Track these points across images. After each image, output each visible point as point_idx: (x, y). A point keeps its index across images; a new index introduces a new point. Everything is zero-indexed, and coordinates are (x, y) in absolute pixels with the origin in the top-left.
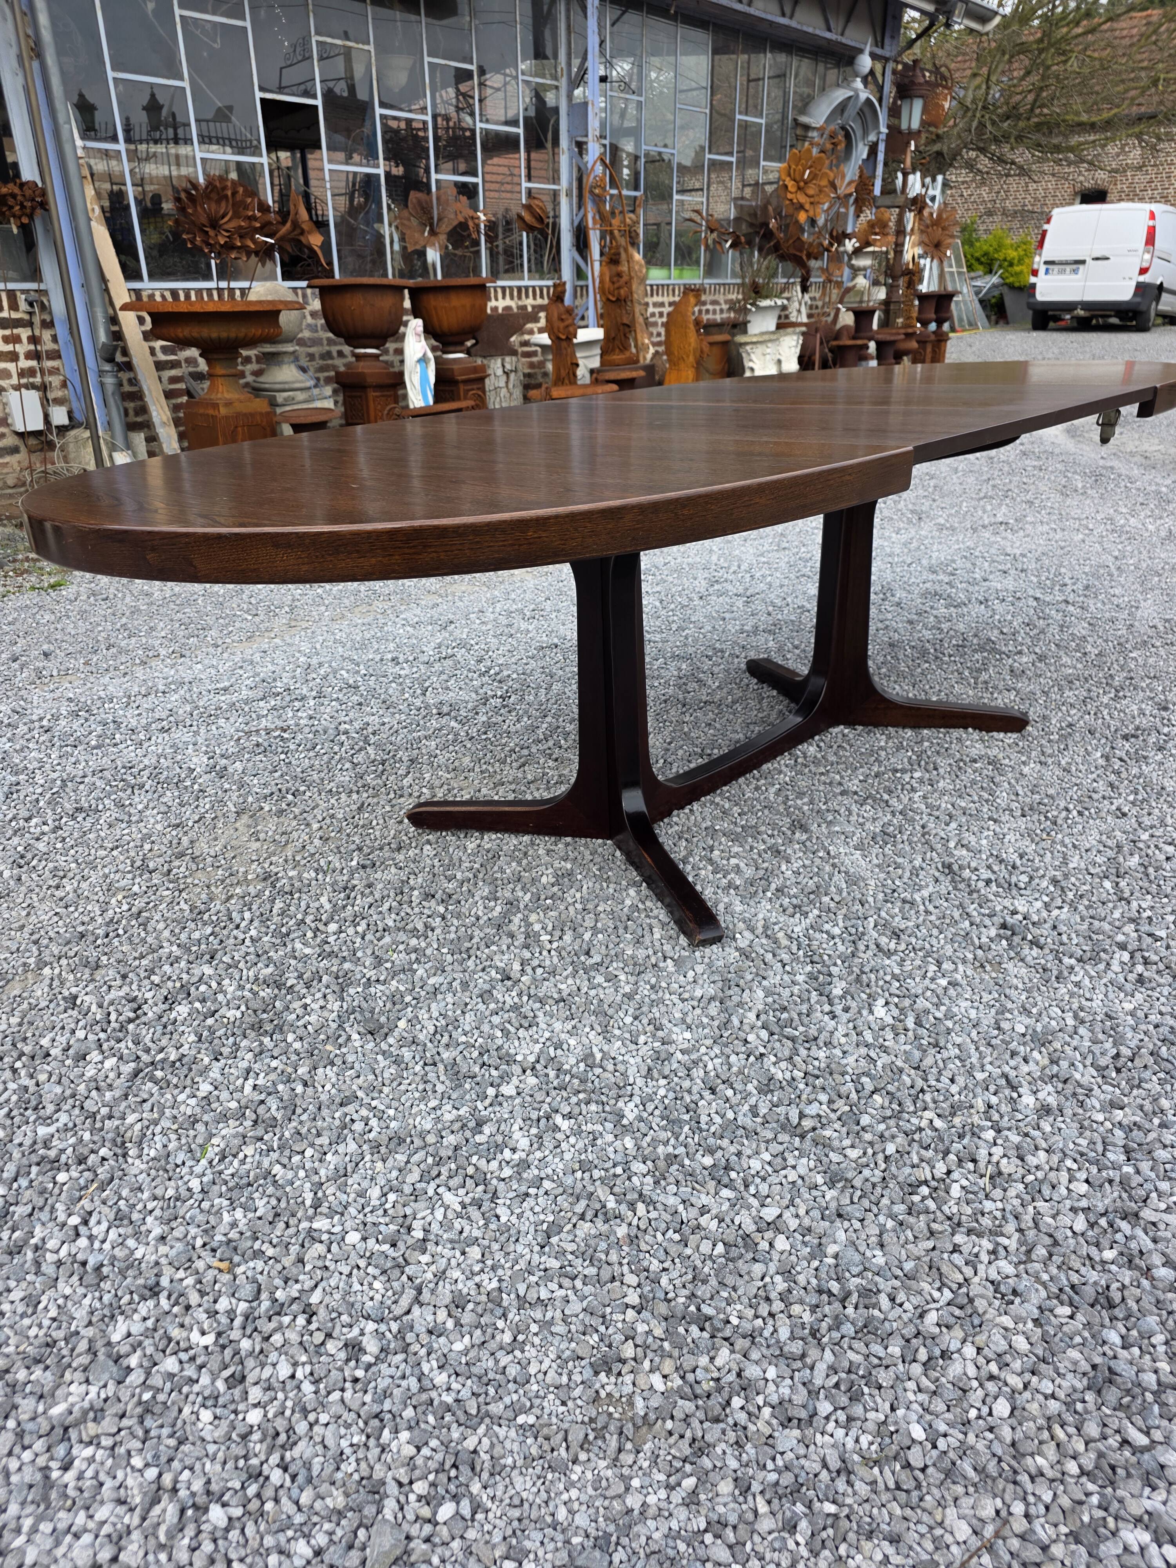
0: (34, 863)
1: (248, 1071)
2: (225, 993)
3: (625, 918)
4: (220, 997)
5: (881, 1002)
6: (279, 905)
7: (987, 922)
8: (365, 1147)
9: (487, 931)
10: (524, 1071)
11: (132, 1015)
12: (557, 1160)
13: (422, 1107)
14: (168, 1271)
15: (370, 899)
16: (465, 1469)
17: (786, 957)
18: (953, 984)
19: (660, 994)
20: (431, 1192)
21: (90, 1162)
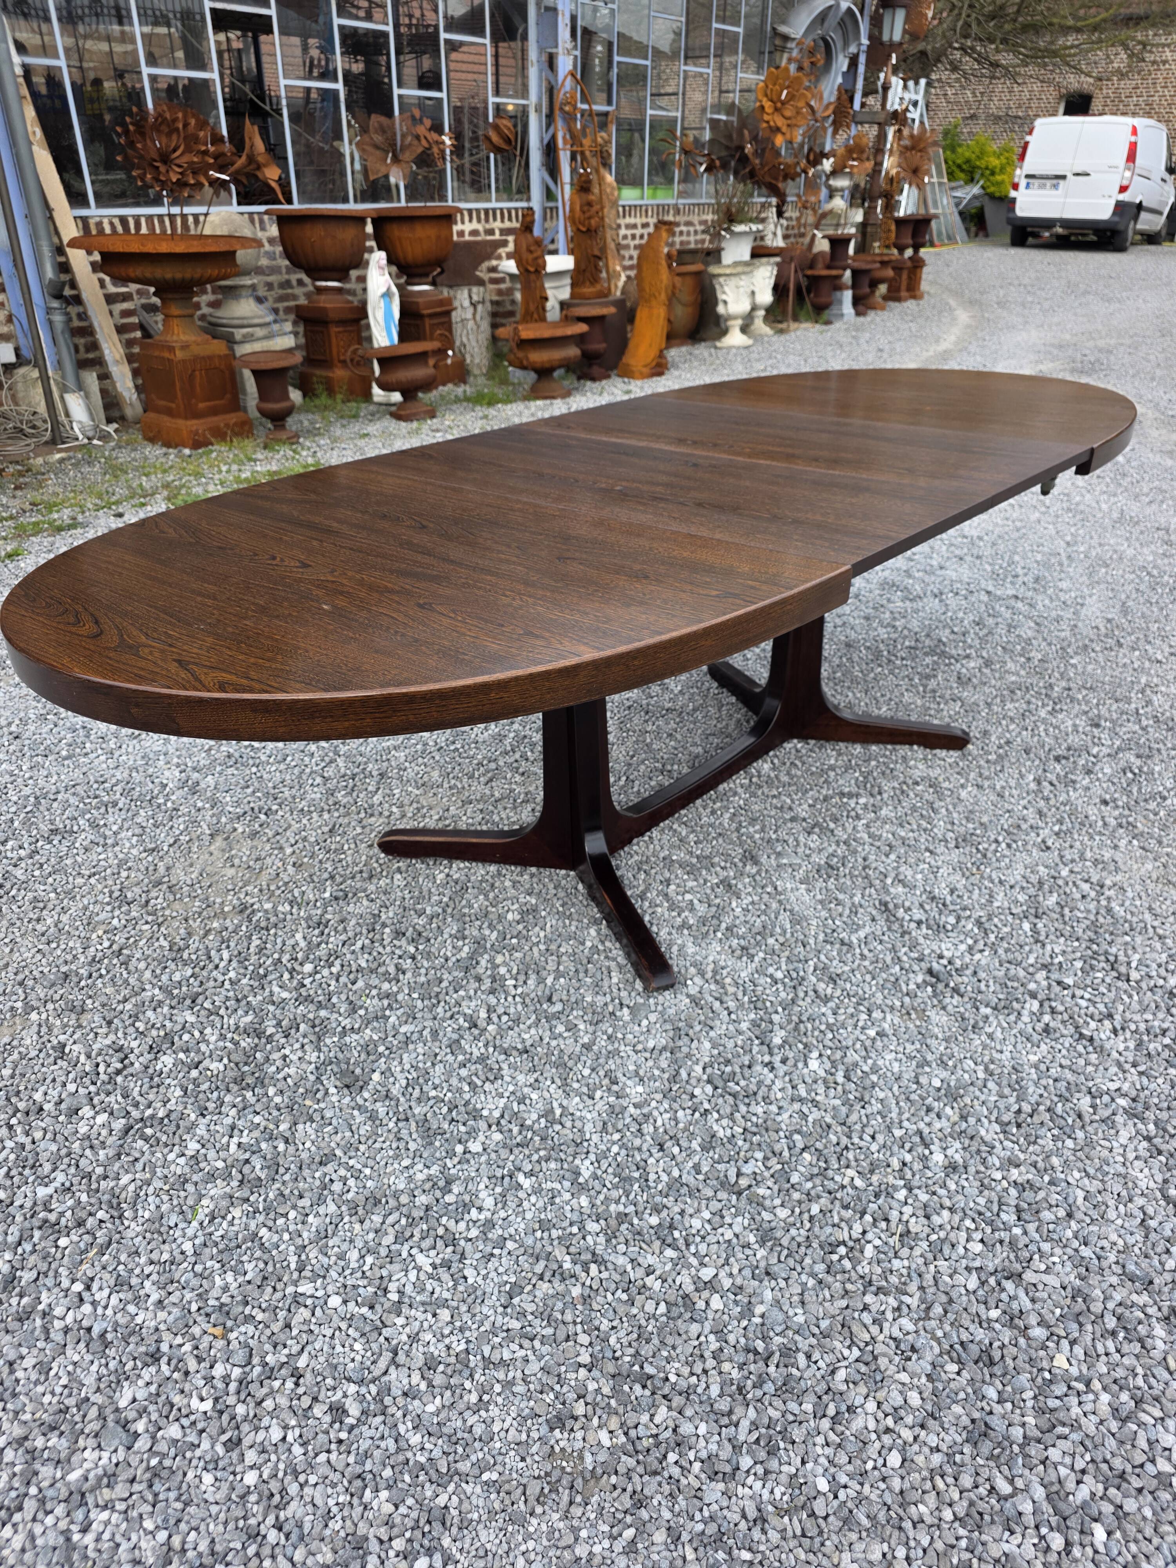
0: (13, 892)
1: (233, 1127)
2: (208, 1043)
3: (585, 961)
4: (203, 1047)
5: (815, 1054)
6: (256, 942)
7: (916, 968)
8: (344, 1208)
9: (456, 974)
10: (490, 1126)
11: (119, 1066)
12: (519, 1219)
13: (396, 1166)
14: (167, 1337)
15: (343, 937)
16: (437, 1525)
17: (732, 1004)
18: (881, 1034)
19: (616, 1045)
20: (405, 1254)
21: (88, 1226)
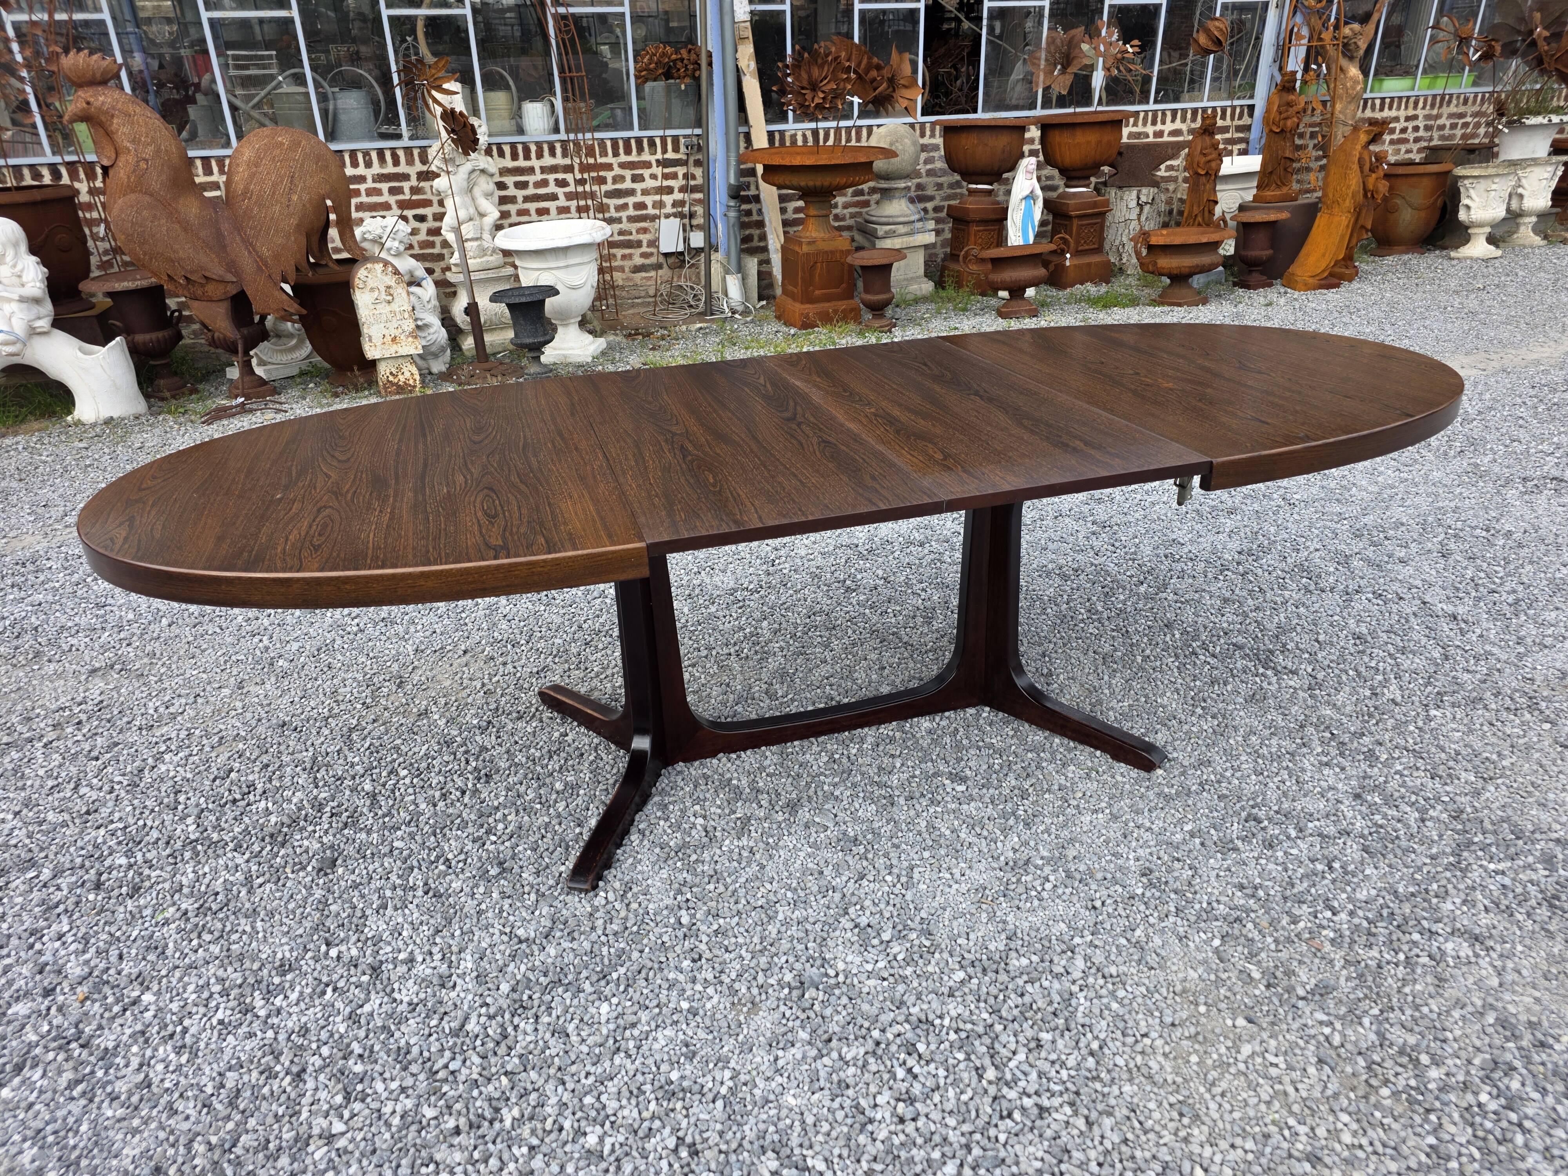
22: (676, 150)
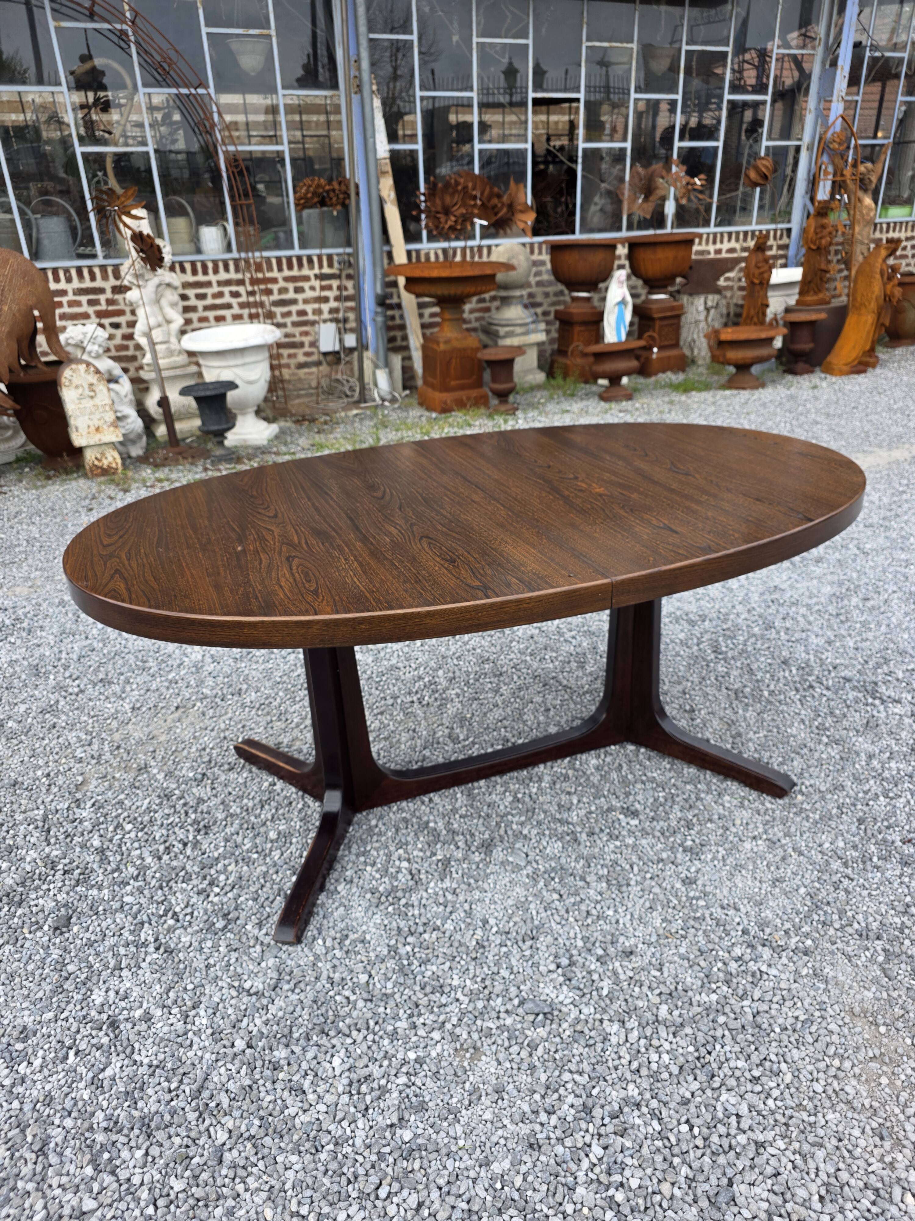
22: (330, 265)
